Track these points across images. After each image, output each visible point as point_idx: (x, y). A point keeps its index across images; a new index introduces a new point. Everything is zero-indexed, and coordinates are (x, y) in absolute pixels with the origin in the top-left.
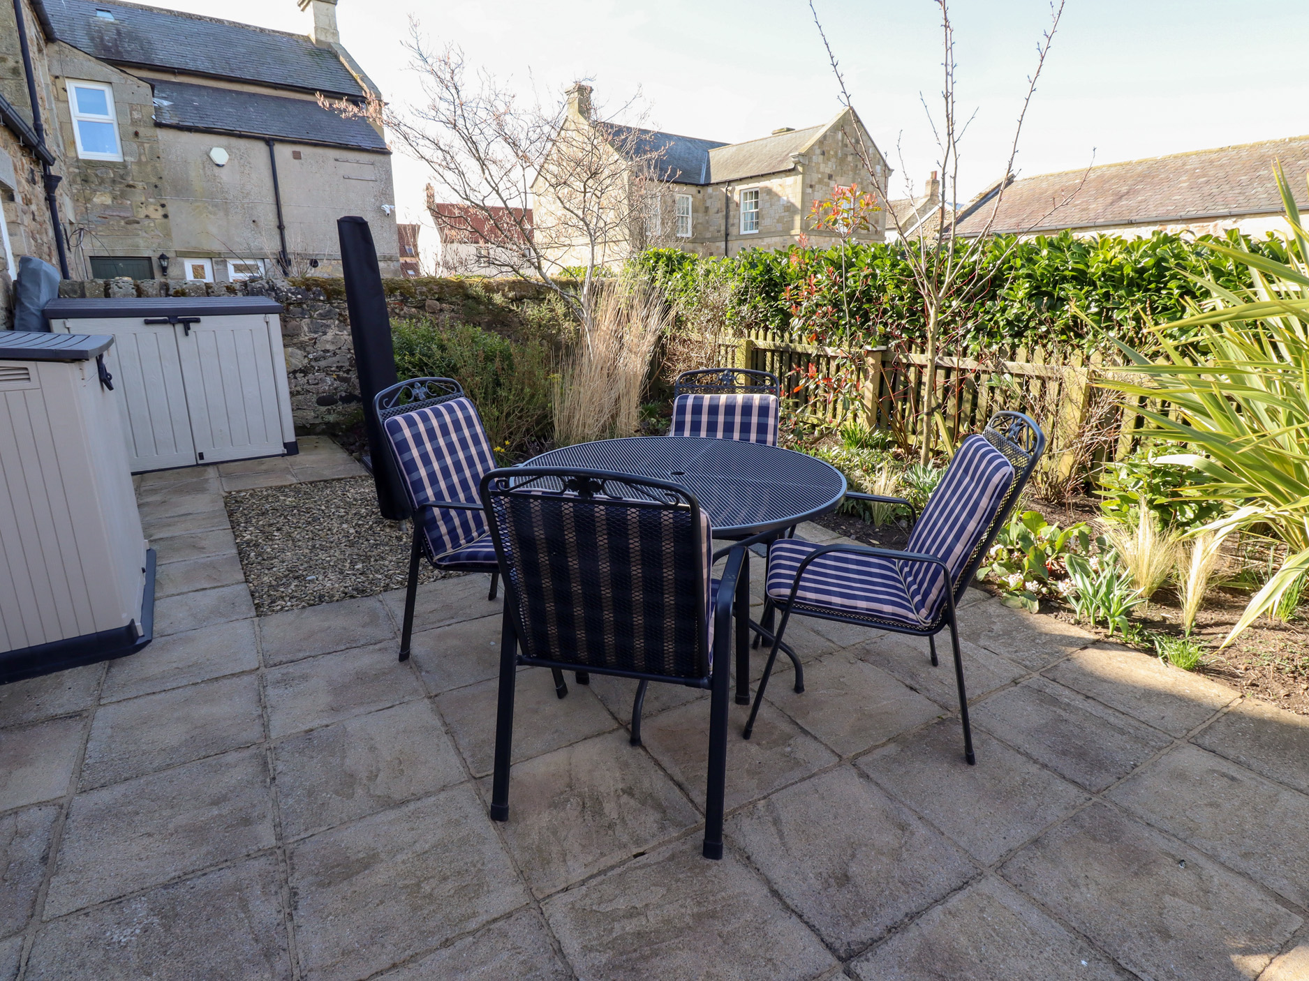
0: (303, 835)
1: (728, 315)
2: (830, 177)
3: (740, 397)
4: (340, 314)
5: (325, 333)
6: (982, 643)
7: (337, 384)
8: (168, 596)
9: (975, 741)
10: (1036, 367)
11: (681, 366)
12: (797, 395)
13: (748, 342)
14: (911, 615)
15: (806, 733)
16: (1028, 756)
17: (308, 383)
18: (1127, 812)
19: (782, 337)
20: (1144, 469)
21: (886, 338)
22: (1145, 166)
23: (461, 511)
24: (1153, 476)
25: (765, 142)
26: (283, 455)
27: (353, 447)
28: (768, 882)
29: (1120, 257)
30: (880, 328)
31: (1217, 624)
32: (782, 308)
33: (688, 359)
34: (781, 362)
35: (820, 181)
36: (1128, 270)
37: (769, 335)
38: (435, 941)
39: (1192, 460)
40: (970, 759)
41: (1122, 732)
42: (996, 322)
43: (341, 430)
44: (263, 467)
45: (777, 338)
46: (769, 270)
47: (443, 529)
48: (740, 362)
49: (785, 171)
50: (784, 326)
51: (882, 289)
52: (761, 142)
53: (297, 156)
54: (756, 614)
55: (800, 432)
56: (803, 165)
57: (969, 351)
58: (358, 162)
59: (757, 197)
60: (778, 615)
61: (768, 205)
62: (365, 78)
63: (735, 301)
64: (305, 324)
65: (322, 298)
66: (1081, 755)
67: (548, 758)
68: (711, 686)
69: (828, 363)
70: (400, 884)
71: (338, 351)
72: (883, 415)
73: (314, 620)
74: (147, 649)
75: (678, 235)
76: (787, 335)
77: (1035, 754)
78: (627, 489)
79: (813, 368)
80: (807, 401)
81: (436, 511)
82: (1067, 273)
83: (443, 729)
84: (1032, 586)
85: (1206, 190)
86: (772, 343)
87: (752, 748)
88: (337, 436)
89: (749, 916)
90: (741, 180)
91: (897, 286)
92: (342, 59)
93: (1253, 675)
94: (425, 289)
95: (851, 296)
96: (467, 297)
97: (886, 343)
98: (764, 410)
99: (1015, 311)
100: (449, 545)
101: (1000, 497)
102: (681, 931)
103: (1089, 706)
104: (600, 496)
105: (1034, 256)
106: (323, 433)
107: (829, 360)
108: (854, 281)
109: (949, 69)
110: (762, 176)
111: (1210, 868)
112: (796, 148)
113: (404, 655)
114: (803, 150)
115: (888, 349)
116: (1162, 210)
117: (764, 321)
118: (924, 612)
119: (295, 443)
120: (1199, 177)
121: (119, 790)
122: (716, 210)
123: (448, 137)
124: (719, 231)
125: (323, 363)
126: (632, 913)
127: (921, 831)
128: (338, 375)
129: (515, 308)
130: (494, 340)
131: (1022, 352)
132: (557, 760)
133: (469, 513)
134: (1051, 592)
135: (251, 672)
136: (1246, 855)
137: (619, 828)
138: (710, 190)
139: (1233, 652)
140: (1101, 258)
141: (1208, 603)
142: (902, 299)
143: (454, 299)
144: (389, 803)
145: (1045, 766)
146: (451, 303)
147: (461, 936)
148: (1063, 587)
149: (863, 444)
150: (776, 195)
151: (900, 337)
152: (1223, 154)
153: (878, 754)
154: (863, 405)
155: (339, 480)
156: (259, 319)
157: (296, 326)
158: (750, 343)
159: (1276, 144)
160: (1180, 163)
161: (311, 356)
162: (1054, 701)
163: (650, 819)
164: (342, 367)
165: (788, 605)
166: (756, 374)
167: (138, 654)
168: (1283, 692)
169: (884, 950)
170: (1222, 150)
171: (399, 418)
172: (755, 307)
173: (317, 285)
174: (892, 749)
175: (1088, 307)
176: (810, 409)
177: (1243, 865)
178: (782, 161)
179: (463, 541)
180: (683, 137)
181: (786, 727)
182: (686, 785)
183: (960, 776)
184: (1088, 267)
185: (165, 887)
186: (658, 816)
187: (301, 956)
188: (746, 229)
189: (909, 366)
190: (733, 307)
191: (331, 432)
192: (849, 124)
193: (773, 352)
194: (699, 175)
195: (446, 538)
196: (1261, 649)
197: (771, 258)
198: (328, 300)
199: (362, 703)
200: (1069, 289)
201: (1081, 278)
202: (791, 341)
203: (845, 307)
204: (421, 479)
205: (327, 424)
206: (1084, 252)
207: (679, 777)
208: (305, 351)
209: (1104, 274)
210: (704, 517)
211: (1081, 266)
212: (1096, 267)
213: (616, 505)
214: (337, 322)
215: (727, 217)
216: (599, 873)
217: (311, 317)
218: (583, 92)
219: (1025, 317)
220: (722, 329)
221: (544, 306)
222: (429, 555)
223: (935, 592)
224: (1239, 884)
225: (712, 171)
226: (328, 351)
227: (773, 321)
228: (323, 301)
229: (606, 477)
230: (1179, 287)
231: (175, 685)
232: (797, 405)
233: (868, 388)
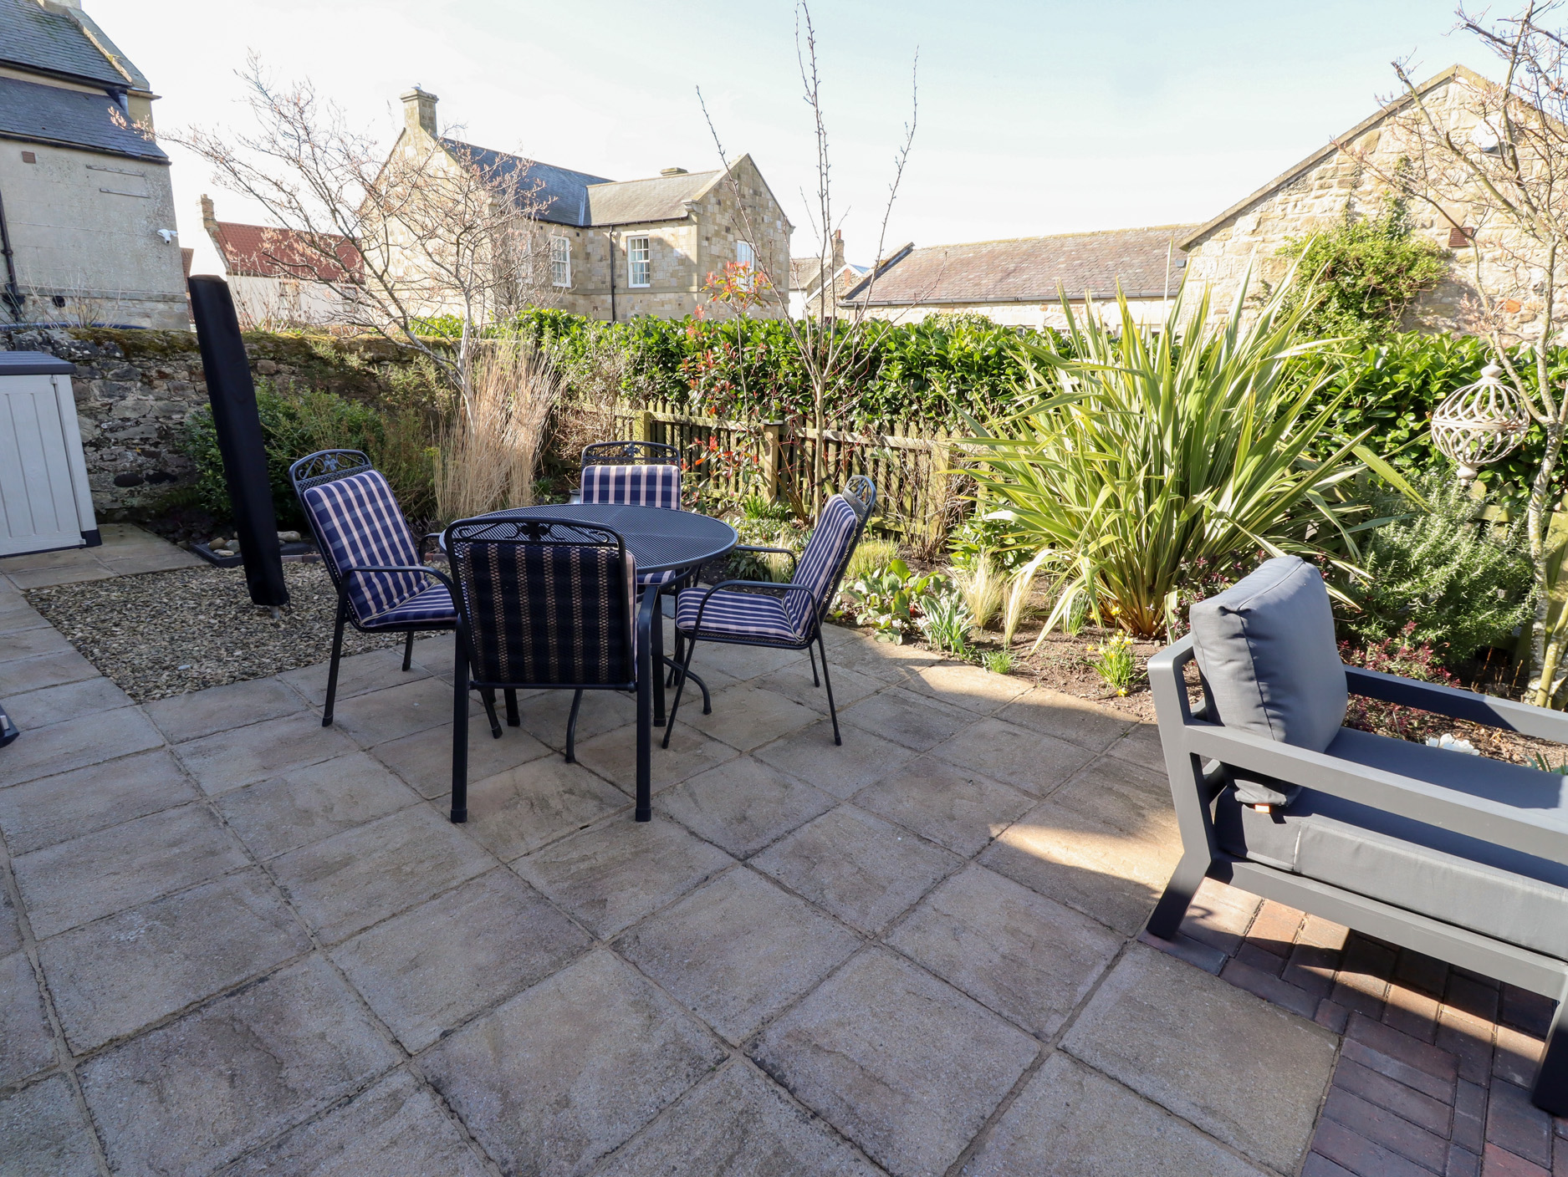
0: (274, 855)
1: (624, 384)
2: (728, 230)
3: (644, 469)
4: (144, 375)
5: (123, 398)
6: (855, 668)
7: (141, 459)
8: (11, 695)
9: (841, 731)
10: (911, 441)
11: (575, 438)
12: (699, 468)
13: (646, 414)
14: (790, 635)
15: (713, 739)
16: (880, 736)
17: (102, 458)
18: (942, 760)
19: (682, 409)
20: (979, 525)
21: (783, 412)
22: (1030, 245)
23: (393, 572)
24: (986, 529)
25: (653, 183)
26: (81, 547)
27: (176, 536)
28: (687, 828)
29: (971, 345)
30: (774, 403)
31: (1027, 641)
32: (680, 381)
33: (583, 430)
34: (681, 435)
35: (717, 234)
36: (977, 357)
37: (668, 407)
38: (425, 896)
39: (1008, 516)
40: (838, 742)
41: (948, 715)
42: (877, 400)
43: (150, 516)
44: (59, 561)
45: (676, 411)
46: (665, 340)
47: (368, 595)
48: (639, 434)
49: (678, 219)
50: (683, 398)
51: (776, 364)
52: (649, 183)
53: (29, 158)
54: (669, 651)
55: (703, 506)
56: (697, 214)
57: (855, 426)
58: (121, 172)
59: (646, 246)
60: (687, 642)
61: (659, 256)
62: (123, 60)
63: (631, 370)
64: (95, 386)
65: (118, 354)
66: (917, 731)
67: (493, 779)
68: (637, 688)
69: (729, 437)
70: (382, 870)
71: (141, 420)
72: (783, 487)
73: (208, 701)
74: (17, 741)
75: (555, 284)
76: (686, 408)
77: (885, 735)
78: (567, 530)
79: (713, 442)
80: (709, 475)
81: (360, 577)
82: (931, 357)
83: (387, 771)
84: (897, 623)
85: (1080, 272)
86: (671, 416)
87: (670, 754)
88: (146, 523)
89: (673, 848)
90: (627, 225)
91: (790, 363)
92: (86, 31)
93: (1045, 673)
94: (255, 347)
95: (748, 370)
96: (313, 357)
97: (782, 417)
98: (667, 480)
99: (891, 390)
100: (374, 610)
101: (848, 538)
102: (624, 862)
103: (929, 702)
104: (545, 538)
105: (905, 341)
106: (124, 520)
107: (729, 432)
108: (752, 354)
109: (824, 169)
110: (652, 222)
111: (988, 783)
112: (689, 194)
113: (327, 721)
114: (697, 197)
115: (785, 423)
116: (1043, 290)
117: (662, 392)
118: (799, 631)
119: (97, 532)
120: (1074, 259)
121: (61, 850)
122: (599, 257)
123: (292, 177)
124: (604, 283)
125: (121, 435)
126: (584, 859)
127: (799, 786)
128: (143, 450)
129: (376, 371)
130: (357, 409)
131: (898, 427)
132: (504, 779)
133: (400, 574)
134: (912, 628)
135: (157, 749)
136: (1012, 774)
137: (565, 814)
138: (591, 233)
139: (1034, 659)
140: (957, 346)
141: (1021, 628)
142: (795, 375)
143: (294, 359)
144: (351, 824)
145: (891, 741)
146: (291, 364)
147: (446, 891)
148: (920, 623)
149: (762, 515)
150: (669, 246)
151: (794, 411)
152: (1094, 238)
153: (768, 747)
154: (763, 478)
155: (170, 571)
156: (44, 380)
157: (84, 389)
158: (648, 416)
159: (1138, 233)
160: (1059, 244)
161: (104, 426)
162: (905, 701)
163: (591, 806)
164: (148, 439)
165: (695, 634)
166: (656, 447)
167: (10, 746)
168: (1062, 682)
169: (768, 852)
170: (1093, 234)
171: (317, 489)
172: (652, 378)
173: (110, 339)
174: (781, 742)
175: (949, 389)
176: (712, 481)
177: (1008, 779)
178: (673, 208)
179: (386, 607)
180: (555, 168)
181: (697, 738)
182: (617, 782)
183: (831, 753)
184: (948, 353)
185: (153, 903)
186: (596, 803)
187: (308, 922)
188: (635, 282)
189: (804, 440)
190: (629, 377)
191: (137, 519)
192: (746, 172)
193: (673, 425)
194: (577, 214)
195: (371, 604)
196: (1052, 655)
197: (667, 327)
198: (127, 357)
199: (295, 761)
200: (933, 373)
201: (943, 363)
202: (691, 414)
203: (742, 381)
204: (343, 548)
205: (130, 508)
206: (944, 338)
207: (611, 778)
208: (96, 418)
209: (959, 360)
210: (630, 557)
211: (942, 352)
212: (953, 356)
213: (561, 547)
214: (139, 384)
215: (613, 267)
216: (553, 841)
217: (103, 377)
218: (426, 102)
219: (900, 396)
220: (618, 400)
221: (411, 370)
222: (352, 619)
223: (806, 614)
224: (1003, 789)
225: (592, 211)
226: (128, 420)
227: (671, 393)
228: (119, 359)
229: (552, 522)
230: (1014, 374)
231: (73, 767)
232: (699, 479)
233: (767, 461)
